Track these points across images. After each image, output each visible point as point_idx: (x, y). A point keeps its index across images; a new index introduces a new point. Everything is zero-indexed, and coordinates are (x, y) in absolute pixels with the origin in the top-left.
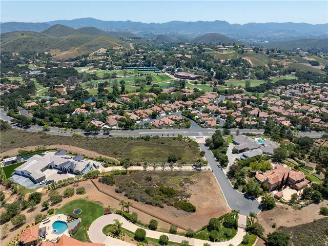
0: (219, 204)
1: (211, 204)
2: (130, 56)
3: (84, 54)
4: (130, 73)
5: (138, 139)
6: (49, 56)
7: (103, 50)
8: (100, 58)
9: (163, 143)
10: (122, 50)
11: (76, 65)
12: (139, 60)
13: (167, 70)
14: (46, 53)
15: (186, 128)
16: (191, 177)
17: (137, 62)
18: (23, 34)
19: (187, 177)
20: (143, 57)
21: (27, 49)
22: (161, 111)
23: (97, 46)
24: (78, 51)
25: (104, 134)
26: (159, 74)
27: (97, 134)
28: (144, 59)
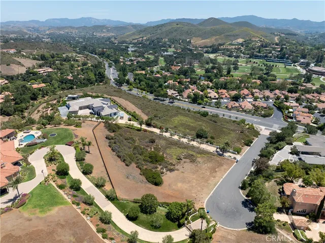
0: (196, 193)
1: (186, 189)
2: (267, 47)
3: (220, 42)
4: (254, 62)
5: (195, 112)
6: (190, 42)
7: (240, 41)
8: (233, 47)
9: (215, 122)
10: (261, 41)
11: (207, 52)
12: (273, 52)
13: (301, 64)
14: (188, 40)
15: (262, 116)
16: (199, 156)
17: (270, 53)
18: (177, 24)
19: (194, 154)
20: (279, 49)
21: (175, 36)
22: (247, 95)
23: (236, 36)
24: (216, 40)
25: (169, 102)
26: (287, 67)
27: (164, 100)
28: (279, 51)
